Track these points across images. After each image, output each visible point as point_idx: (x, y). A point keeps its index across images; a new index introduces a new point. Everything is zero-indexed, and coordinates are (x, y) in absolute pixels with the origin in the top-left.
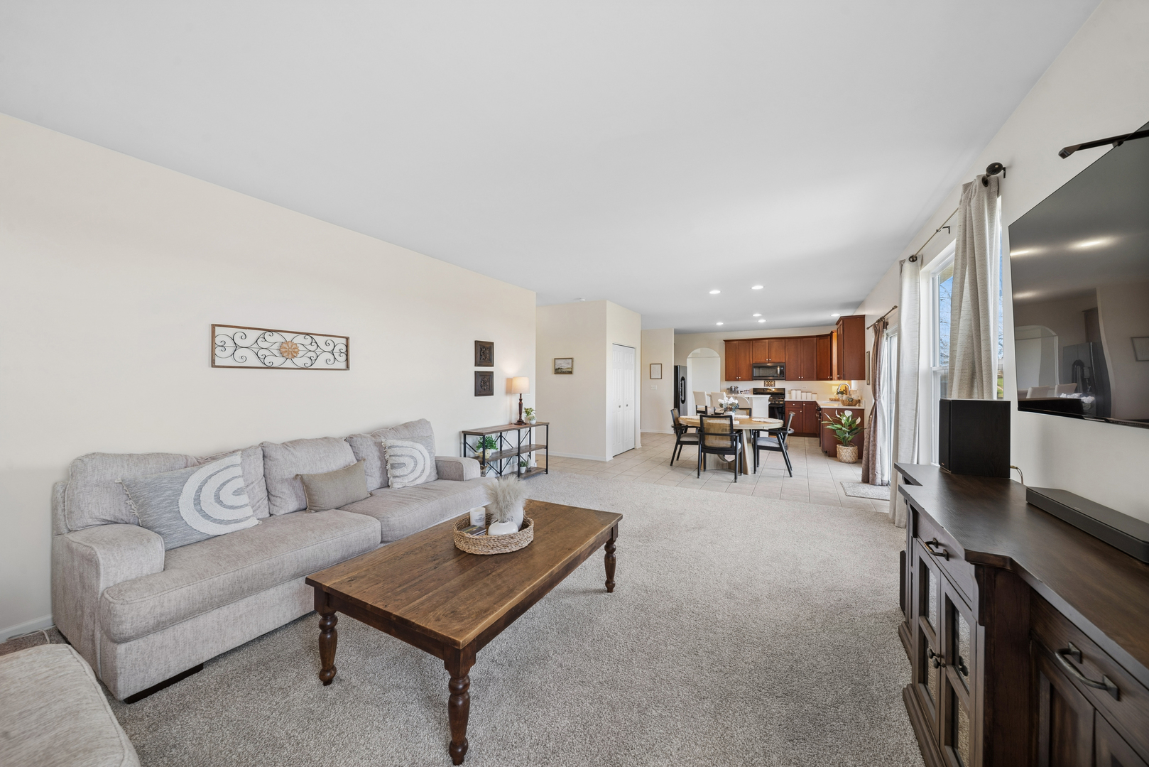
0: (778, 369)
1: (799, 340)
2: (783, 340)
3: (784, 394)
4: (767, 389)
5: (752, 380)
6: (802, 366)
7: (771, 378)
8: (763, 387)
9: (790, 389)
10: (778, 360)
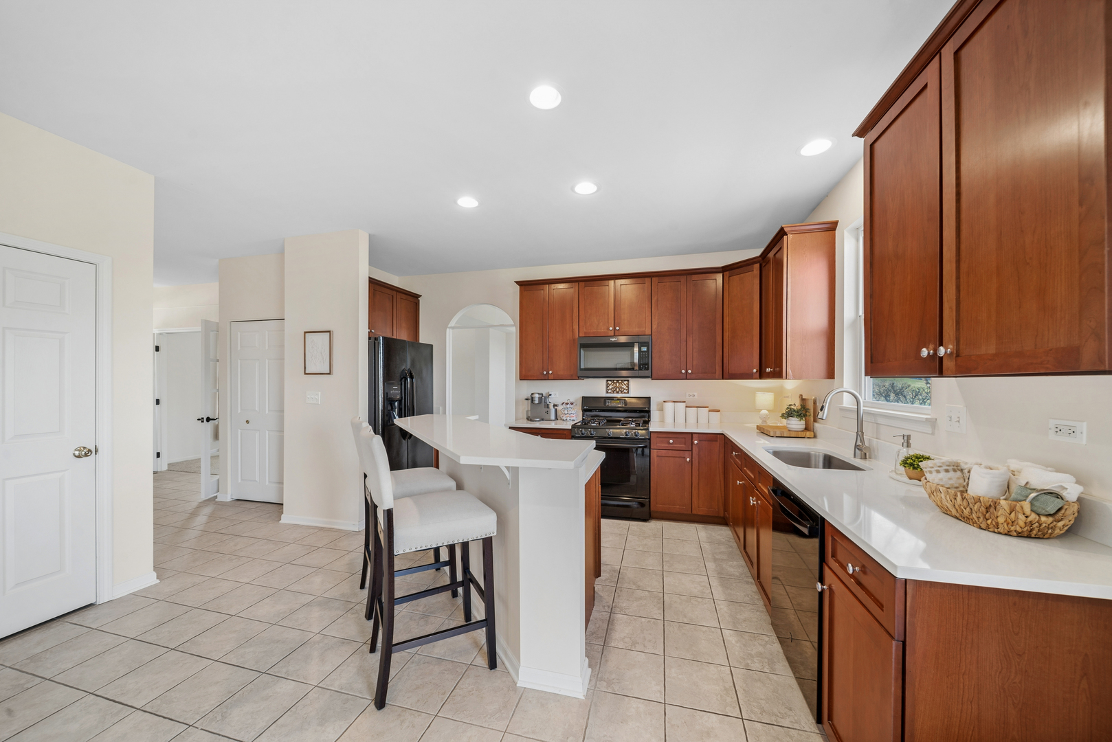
0: (636, 349)
1: (683, 279)
2: (648, 280)
3: (649, 412)
4: (611, 399)
5: (579, 378)
6: (690, 343)
7: (624, 373)
8: (604, 394)
9: (662, 399)
10: (636, 330)
